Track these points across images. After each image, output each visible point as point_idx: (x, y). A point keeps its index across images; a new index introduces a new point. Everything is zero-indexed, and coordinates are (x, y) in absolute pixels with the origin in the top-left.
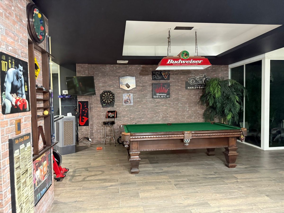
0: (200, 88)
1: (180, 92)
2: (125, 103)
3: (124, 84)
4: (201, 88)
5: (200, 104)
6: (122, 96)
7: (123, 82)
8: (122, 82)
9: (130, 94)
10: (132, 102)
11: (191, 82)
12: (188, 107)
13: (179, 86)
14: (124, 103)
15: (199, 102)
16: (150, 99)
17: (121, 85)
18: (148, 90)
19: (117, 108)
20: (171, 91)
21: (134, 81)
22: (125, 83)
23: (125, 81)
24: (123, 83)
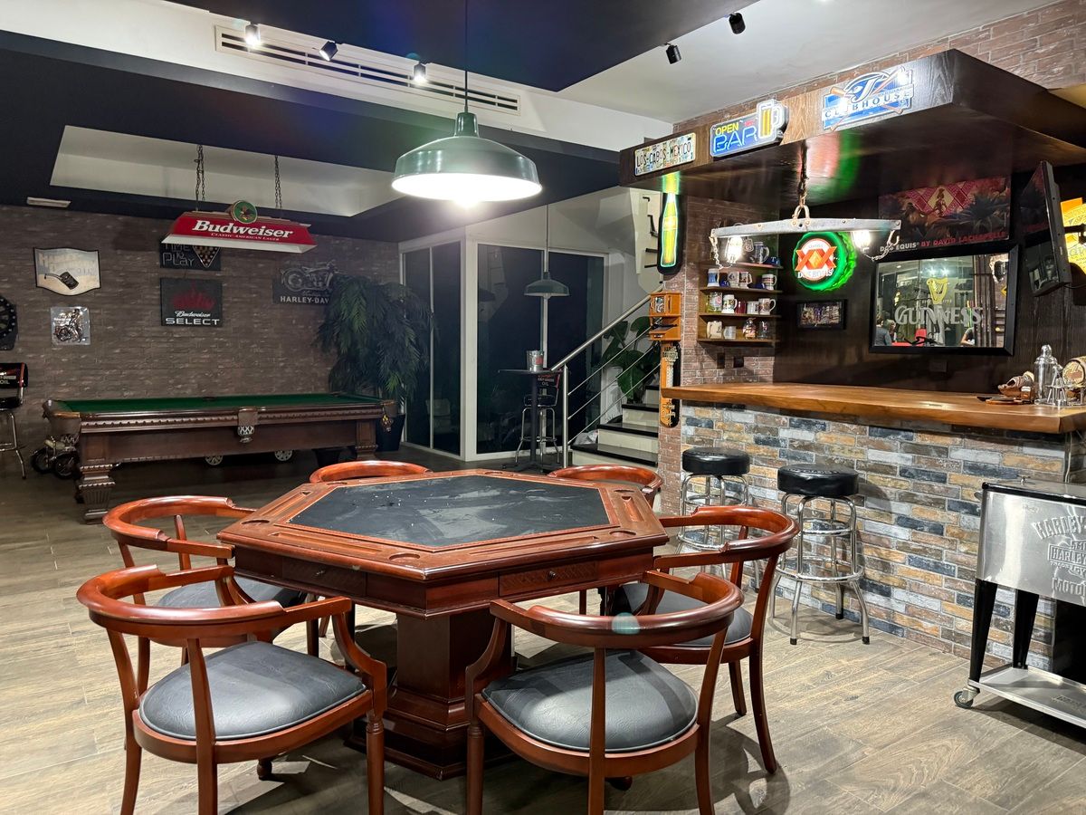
0: (317, 301)
1: (256, 310)
2: (59, 337)
3: (53, 275)
4: (322, 301)
5: (319, 347)
6: (45, 313)
7: (51, 268)
8: (47, 266)
9: (79, 308)
10: (87, 333)
11: (290, 283)
12: (283, 356)
13: (251, 293)
14: (54, 338)
15: (316, 341)
16: (155, 329)
17: (41, 277)
18: (148, 297)
19: (30, 353)
20: (227, 305)
21: (95, 266)
22: (60, 271)
23: (58, 264)
24: (52, 272)
